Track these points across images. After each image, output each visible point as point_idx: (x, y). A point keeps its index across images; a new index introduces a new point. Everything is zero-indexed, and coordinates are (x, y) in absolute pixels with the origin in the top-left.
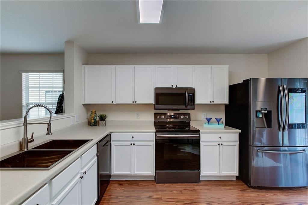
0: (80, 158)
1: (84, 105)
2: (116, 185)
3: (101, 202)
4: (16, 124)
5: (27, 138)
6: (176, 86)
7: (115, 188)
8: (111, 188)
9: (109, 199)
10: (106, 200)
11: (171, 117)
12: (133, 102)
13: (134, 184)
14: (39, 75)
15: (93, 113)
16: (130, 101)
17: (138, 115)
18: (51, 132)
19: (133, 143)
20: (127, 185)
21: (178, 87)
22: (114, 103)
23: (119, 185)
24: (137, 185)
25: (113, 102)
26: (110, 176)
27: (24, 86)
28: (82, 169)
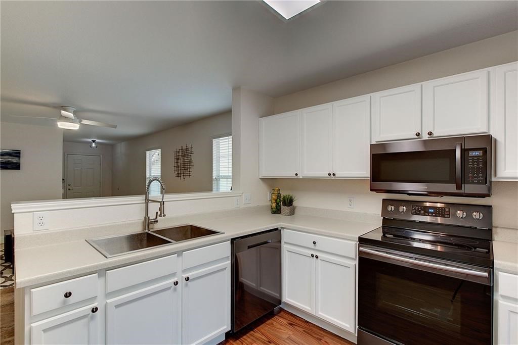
0: (176, 255)
1: (265, 180)
2: (285, 322)
3: (244, 337)
4: (141, 200)
5: (149, 218)
6: (430, 134)
7: (279, 326)
8: (275, 323)
9: (257, 339)
10: (252, 338)
11: (425, 212)
12: (329, 174)
13: (315, 336)
14: (227, 140)
15: (275, 192)
16: (324, 174)
17: (350, 200)
18: (163, 213)
19: (315, 253)
20: (301, 330)
21: (435, 136)
22: (300, 176)
23: (290, 324)
24: (318, 339)
25: (296, 175)
26: (280, 302)
27: (215, 155)
28: (184, 271)
